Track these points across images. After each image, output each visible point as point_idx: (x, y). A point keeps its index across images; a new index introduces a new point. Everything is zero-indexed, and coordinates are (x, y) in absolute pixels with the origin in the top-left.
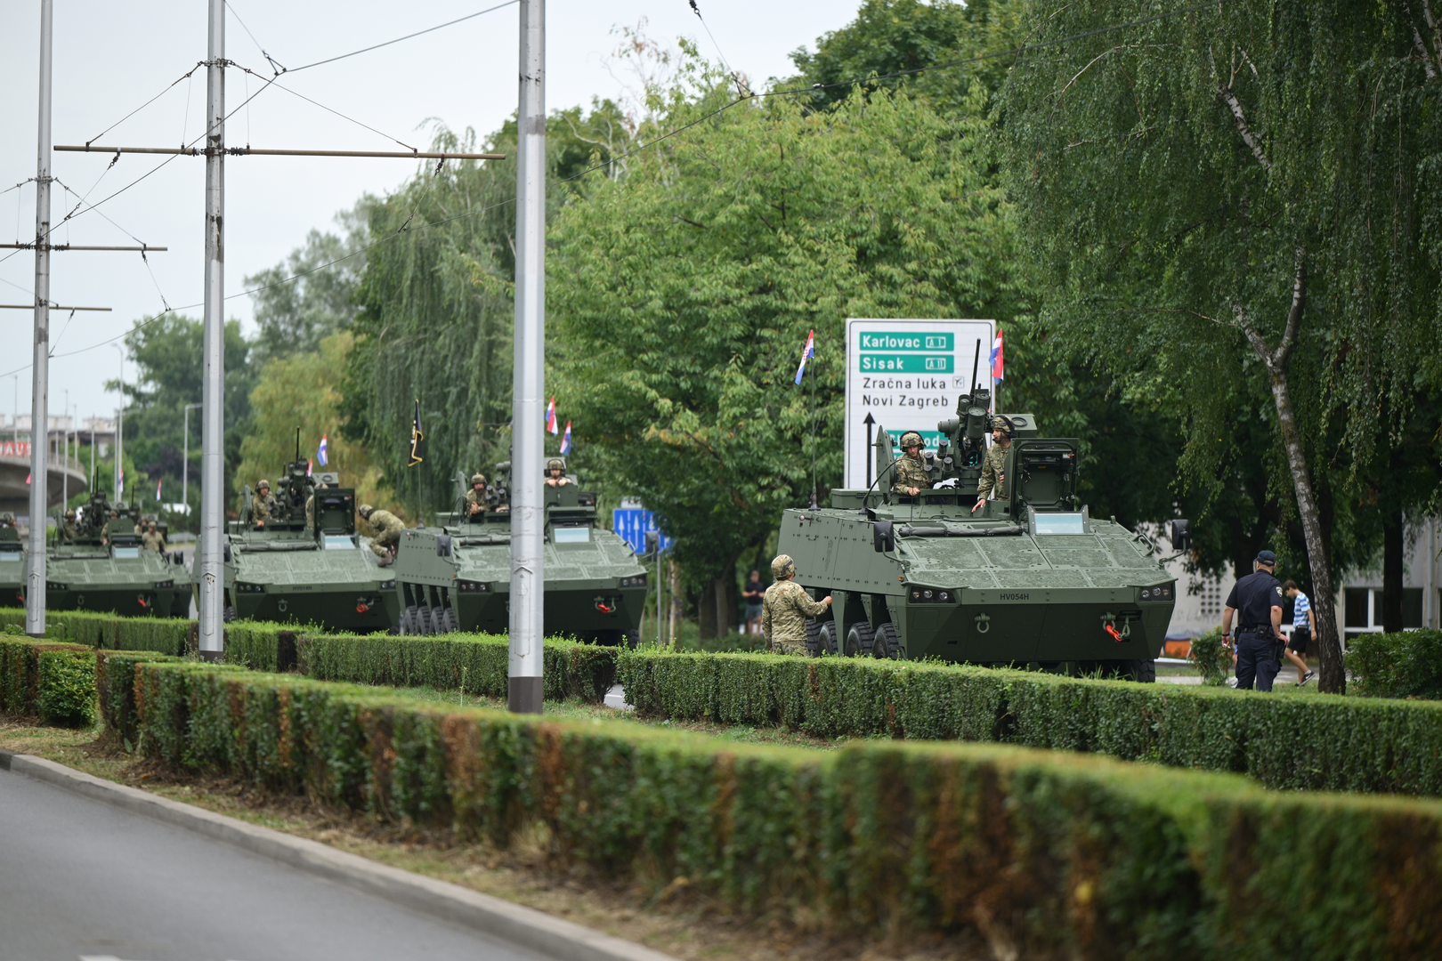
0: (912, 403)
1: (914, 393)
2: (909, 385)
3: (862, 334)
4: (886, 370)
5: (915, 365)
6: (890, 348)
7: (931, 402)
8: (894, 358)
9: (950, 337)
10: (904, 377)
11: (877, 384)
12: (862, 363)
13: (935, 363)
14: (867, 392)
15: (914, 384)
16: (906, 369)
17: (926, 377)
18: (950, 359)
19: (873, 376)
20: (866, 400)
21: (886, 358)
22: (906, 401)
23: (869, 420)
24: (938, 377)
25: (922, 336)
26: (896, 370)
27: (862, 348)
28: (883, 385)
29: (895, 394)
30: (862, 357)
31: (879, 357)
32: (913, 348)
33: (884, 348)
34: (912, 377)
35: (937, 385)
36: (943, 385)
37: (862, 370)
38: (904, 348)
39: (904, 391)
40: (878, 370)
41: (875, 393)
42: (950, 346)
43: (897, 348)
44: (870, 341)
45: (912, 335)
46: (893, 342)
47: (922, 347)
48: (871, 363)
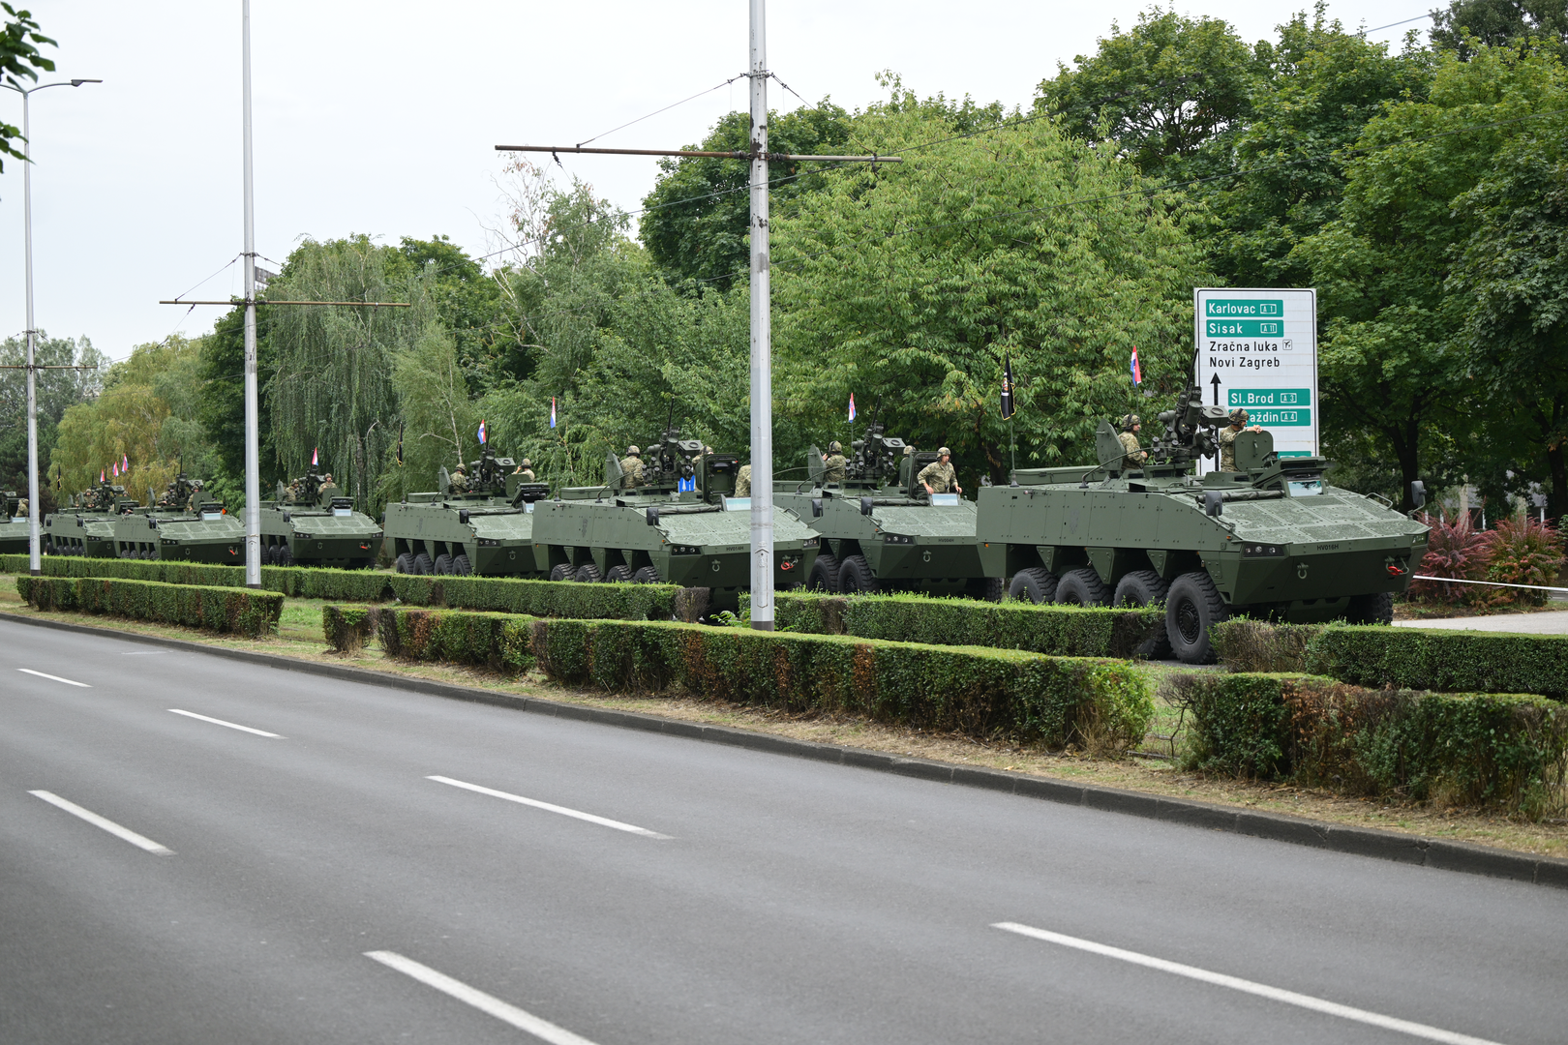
0: (1250, 364)
1: (1253, 355)
2: (1247, 348)
3: (1208, 302)
4: (1229, 335)
5: (1251, 330)
6: (1231, 315)
7: (1265, 363)
8: (1234, 323)
9: (1280, 303)
10: (1243, 341)
11: (1221, 347)
12: (1208, 328)
13: (1268, 327)
14: (1213, 355)
15: (1252, 347)
16: (1245, 334)
17: (1261, 341)
18: (1280, 323)
19: (1219, 340)
20: (1213, 362)
21: (1228, 324)
22: (1245, 363)
23: (1216, 381)
24: (1271, 341)
25: (1256, 303)
26: (1236, 335)
27: (1208, 315)
28: (1226, 349)
29: (1236, 355)
30: (1209, 322)
31: (1223, 323)
32: (1249, 315)
33: (1226, 315)
34: (1250, 341)
35: (1270, 347)
36: (1275, 348)
37: (1209, 335)
38: (1243, 315)
39: (1244, 353)
40: (1221, 335)
41: (1221, 355)
42: (1280, 313)
43: (1237, 315)
44: (1214, 308)
45: (1249, 303)
46: (1233, 309)
47: (1257, 314)
48: (1216, 328)
